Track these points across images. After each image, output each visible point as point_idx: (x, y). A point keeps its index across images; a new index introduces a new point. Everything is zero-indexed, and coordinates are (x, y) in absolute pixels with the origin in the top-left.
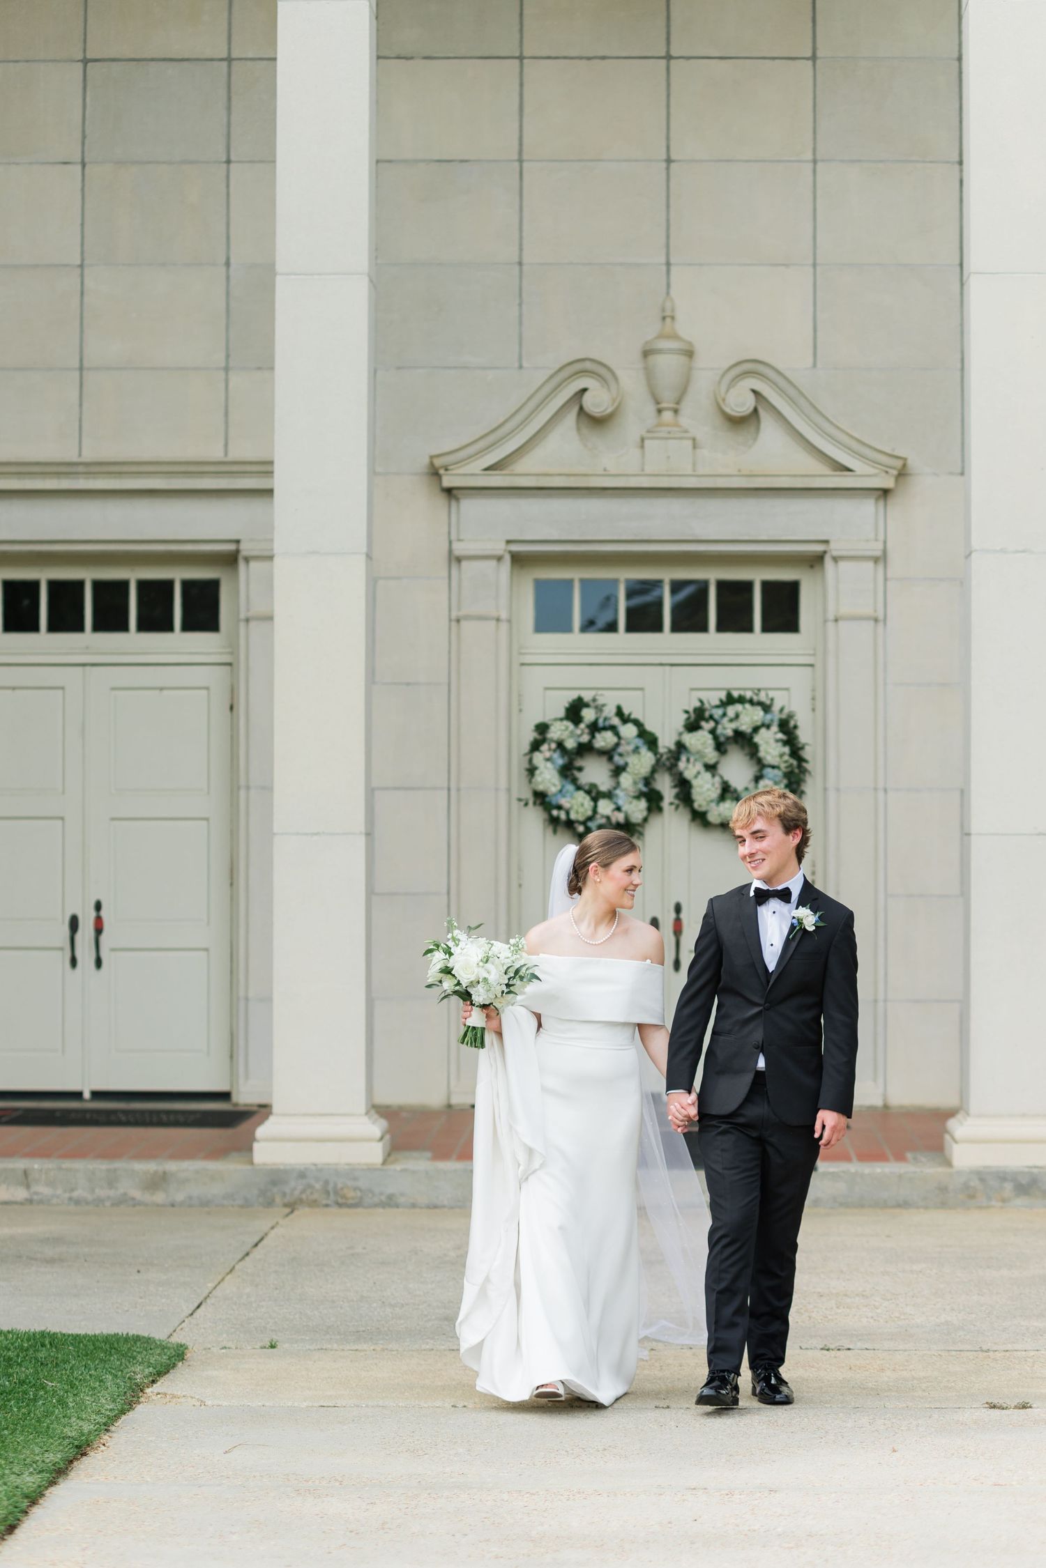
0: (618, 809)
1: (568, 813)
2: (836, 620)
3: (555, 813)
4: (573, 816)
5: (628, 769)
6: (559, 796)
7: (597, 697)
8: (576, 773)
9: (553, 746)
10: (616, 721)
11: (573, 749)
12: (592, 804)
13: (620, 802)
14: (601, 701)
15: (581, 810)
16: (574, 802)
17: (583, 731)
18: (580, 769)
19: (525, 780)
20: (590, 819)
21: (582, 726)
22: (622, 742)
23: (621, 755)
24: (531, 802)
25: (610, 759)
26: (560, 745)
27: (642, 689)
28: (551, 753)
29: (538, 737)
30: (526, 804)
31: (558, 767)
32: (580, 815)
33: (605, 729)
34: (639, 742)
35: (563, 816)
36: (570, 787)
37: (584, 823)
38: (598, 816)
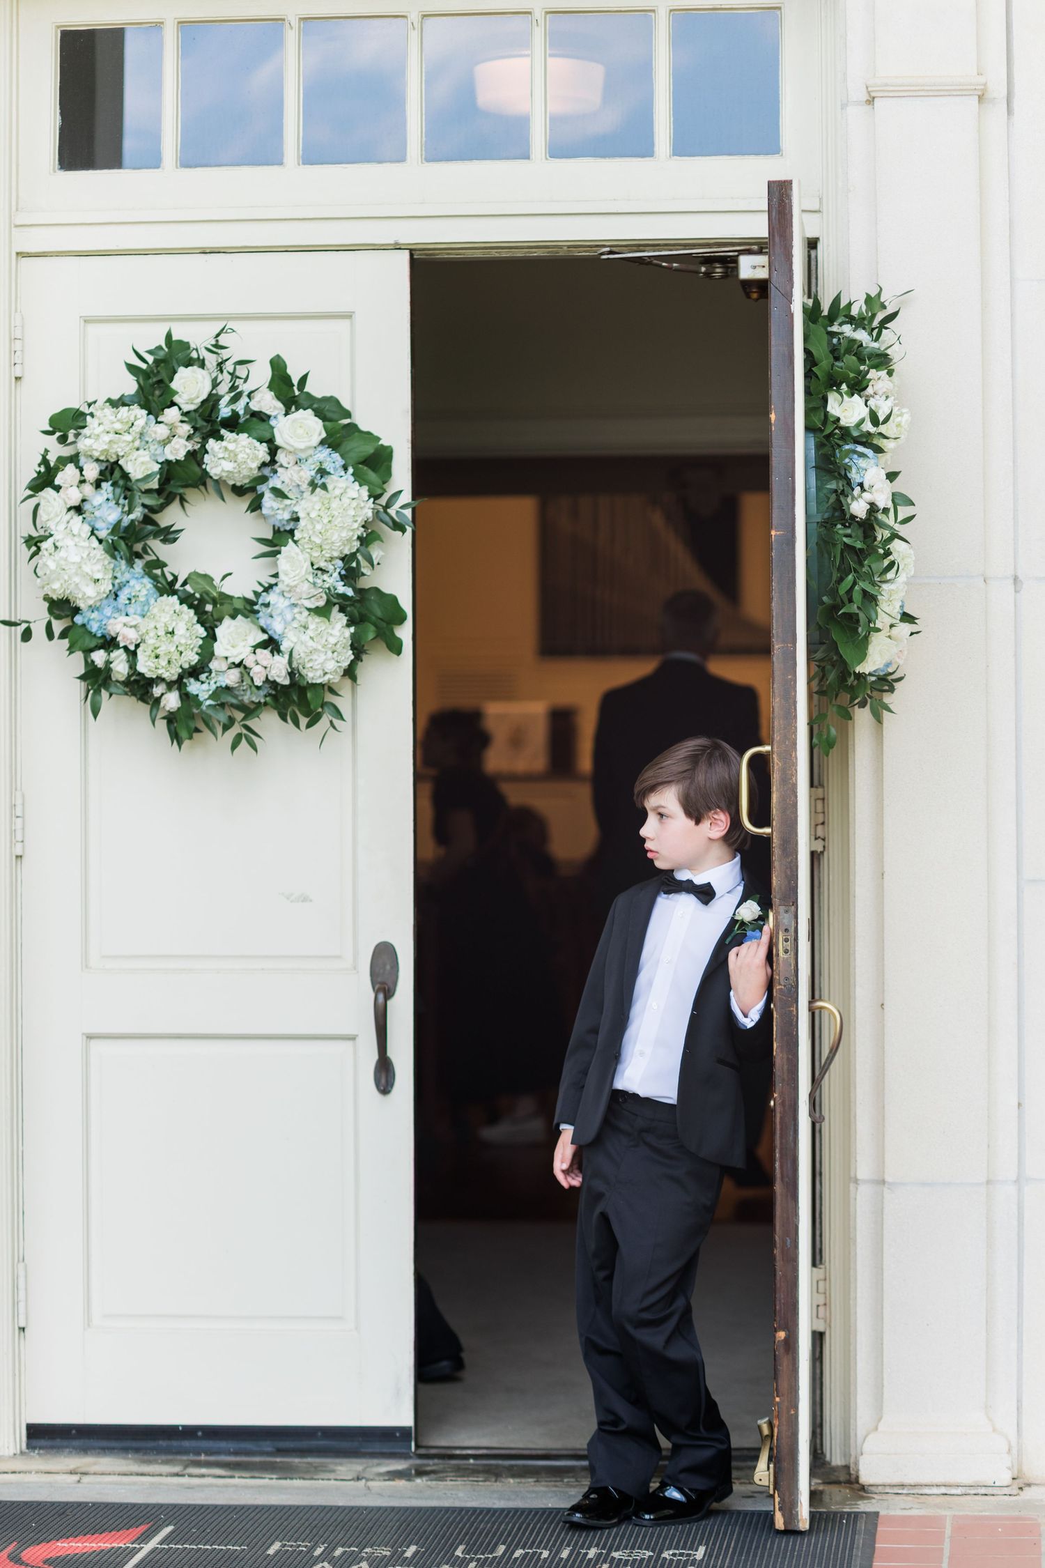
0: (272, 644)
1: (132, 655)
2: (871, 101)
3: (99, 657)
4: (145, 666)
5: (297, 535)
6: (108, 611)
7: (223, 340)
8: (158, 547)
9: (92, 471)
10: (267, 402)
11: (147, 478)
12: (202, 632)
13: (277, 627)
14: (235, 348)
15: (166, 647)
16: (146, 625)
17: (172, 427)
18: (168, 535)
19: (25, 568)
20: (195, 672)
21: (171, 414)
22: (281, 457)
23: (279, 493)
24: (39, 631)
25: (256, 506)
26: (112, 471)
27: (348, 316)
28: (88, 489)
29: (56, 451)
30: (27, 635)
31: (103, 534)
32: (163, 662)
33: (233, 424)
34: (332, 460)
35: (120, 668)
36: (141, 586)
37: (178, 684)
38: (214, 665)
